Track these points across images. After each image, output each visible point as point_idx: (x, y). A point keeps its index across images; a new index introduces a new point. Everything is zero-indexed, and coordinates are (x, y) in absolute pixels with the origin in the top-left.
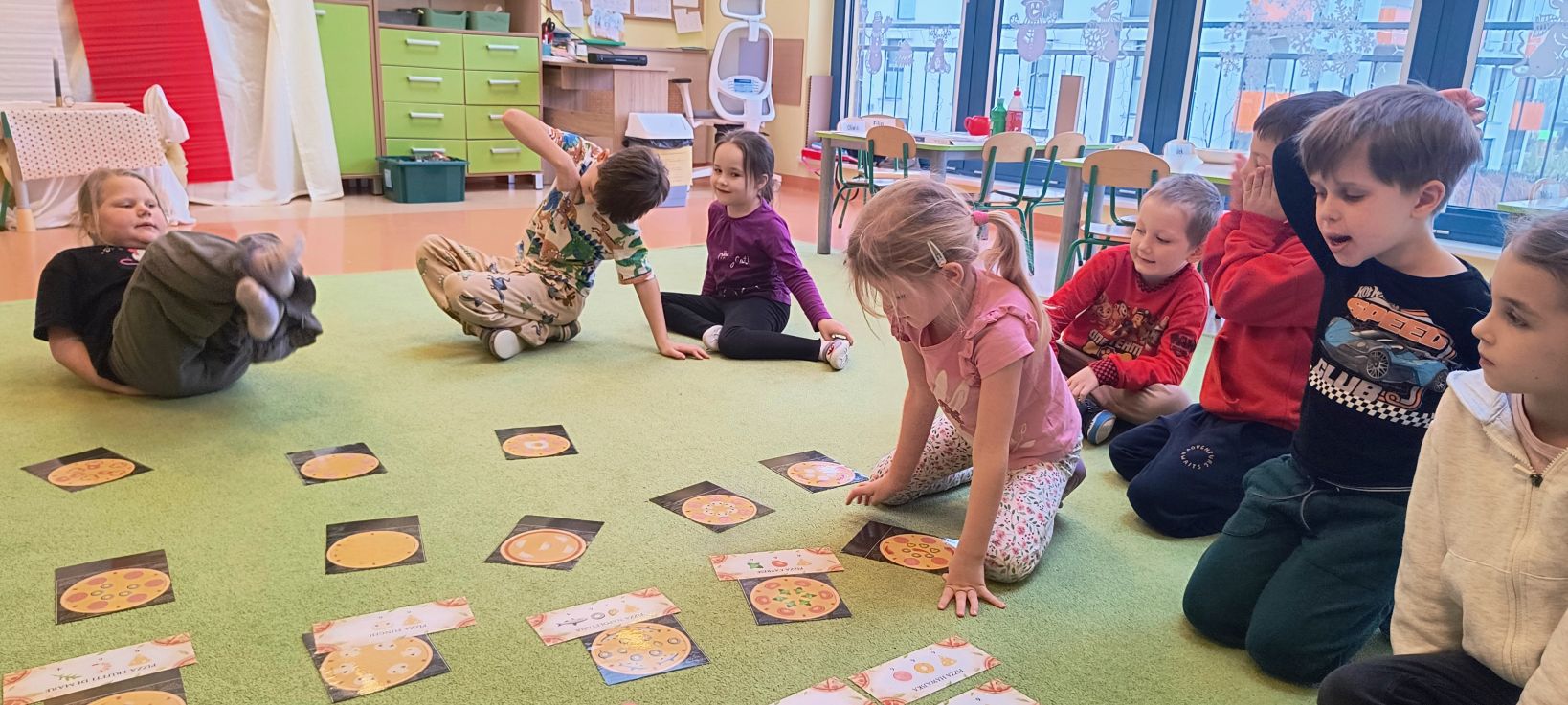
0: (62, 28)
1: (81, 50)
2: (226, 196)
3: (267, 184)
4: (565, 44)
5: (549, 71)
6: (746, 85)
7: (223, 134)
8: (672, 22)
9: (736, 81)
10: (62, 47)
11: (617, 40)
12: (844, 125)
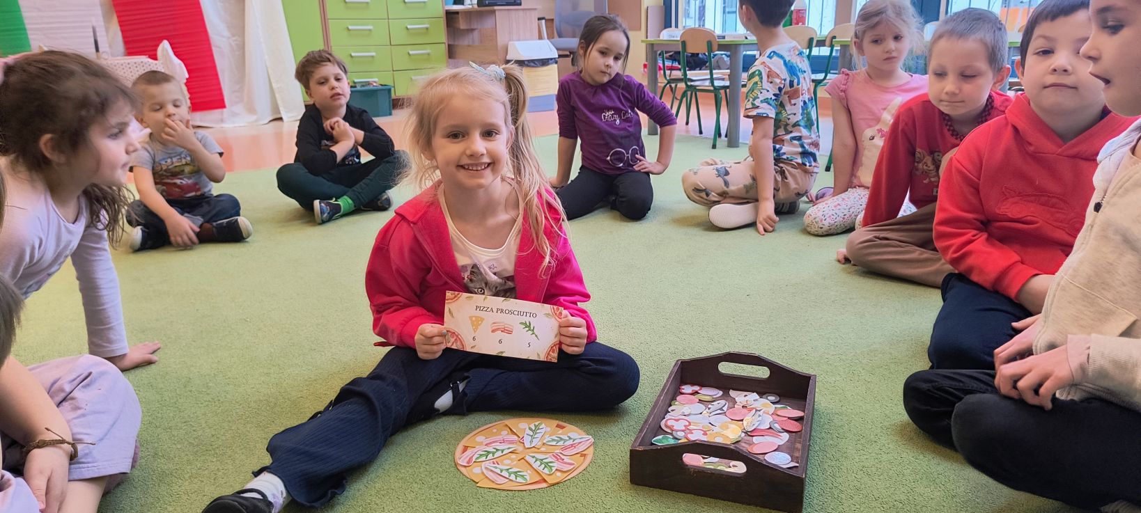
0: (101, 5)
1: (115, 20)
2: (222, 121)
3: (251, 110)
7: (217, 75)
10: (101, 19)
12: (665, 35)
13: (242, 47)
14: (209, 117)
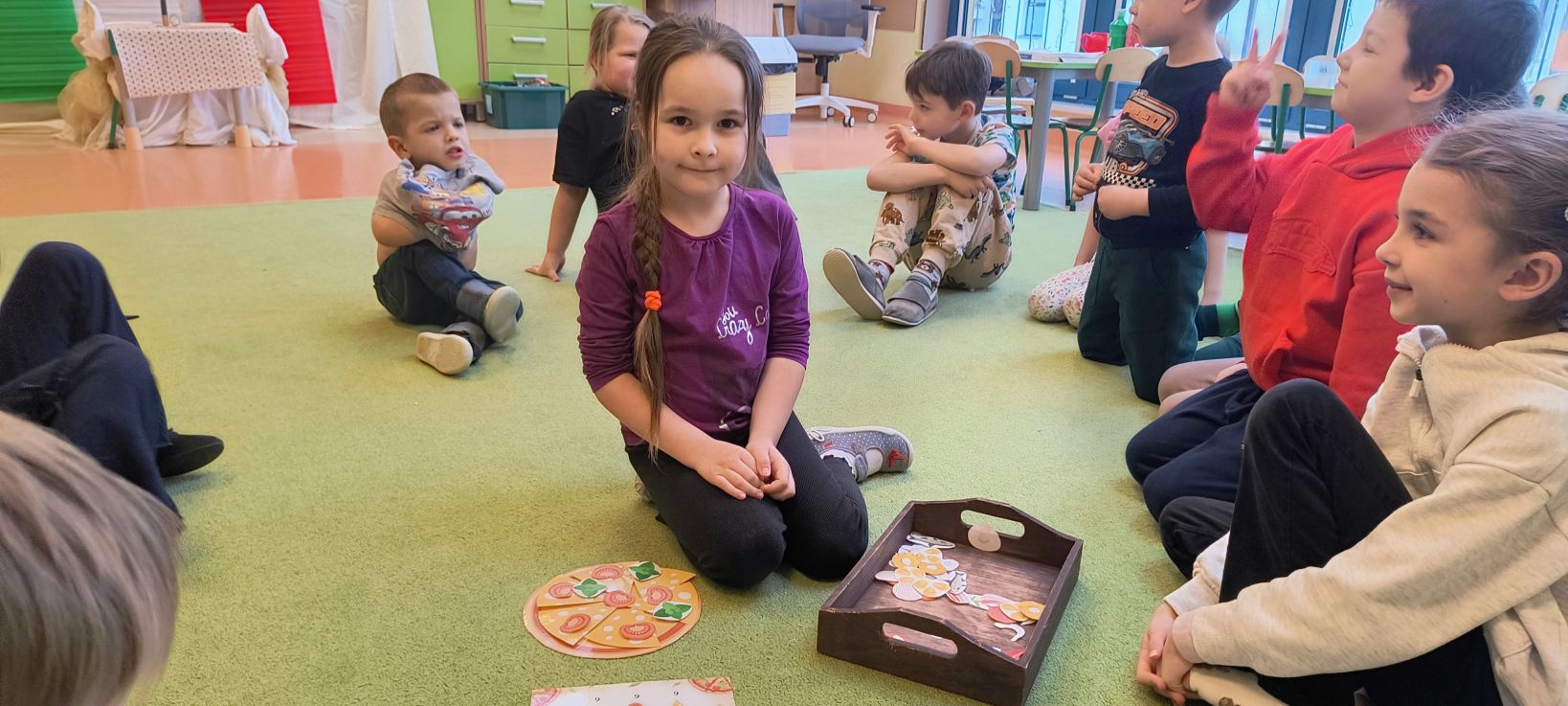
2: (331, 120)
3: (371, 108)
7: (326, 56)
13: (363, 19)
14: (310, 114)
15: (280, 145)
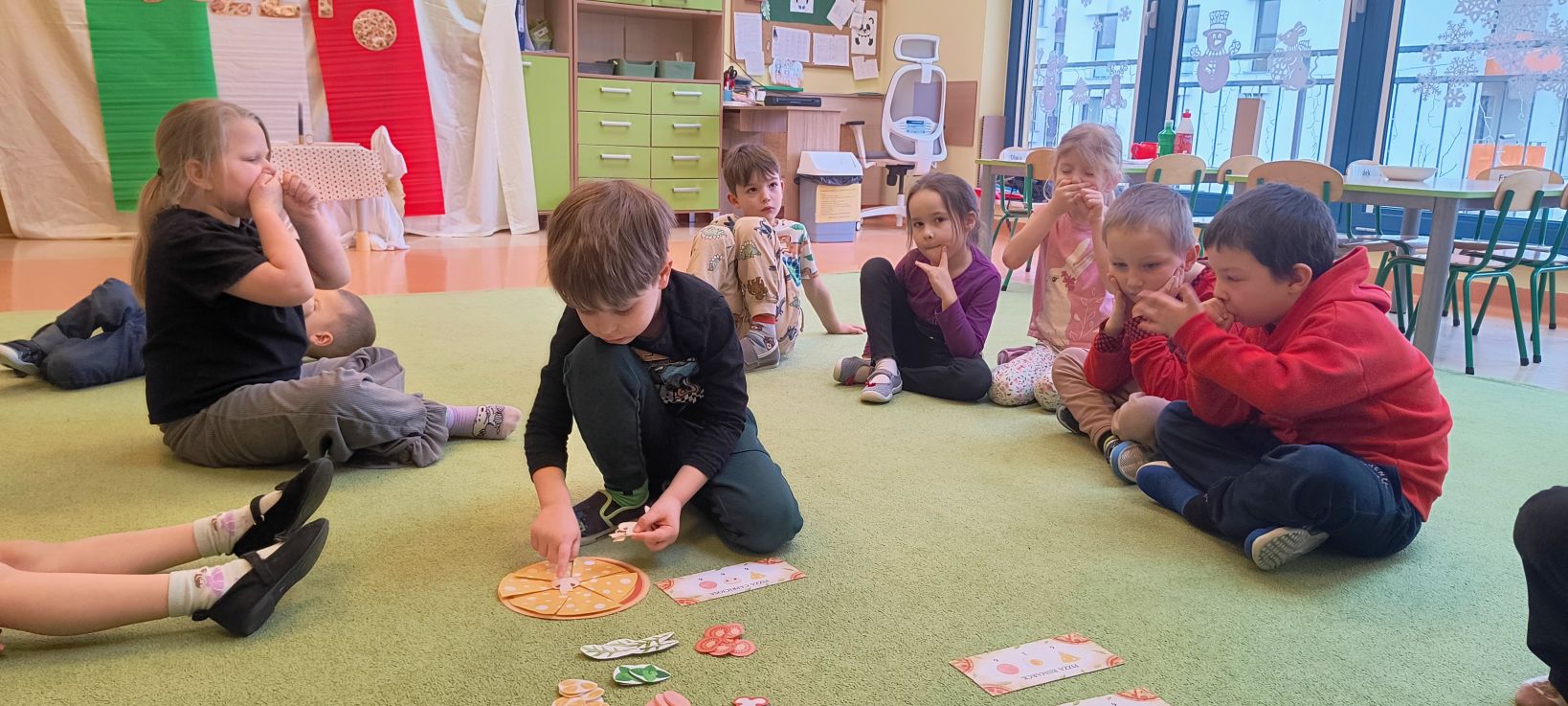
0: (308, 78)
1: (323, 97)
2: (438, 229)
3: (475, 218)
4: (746, 91)
5: (729, 115)
6: (919, 128)
7: (438, 172)
8: (850, 69)
9: (908, 122)
10: (307, 94)
11: (795, 86)
12: (1006, 155)
13: (472, 141)
14: (423, 223)
15: (396, 249)
